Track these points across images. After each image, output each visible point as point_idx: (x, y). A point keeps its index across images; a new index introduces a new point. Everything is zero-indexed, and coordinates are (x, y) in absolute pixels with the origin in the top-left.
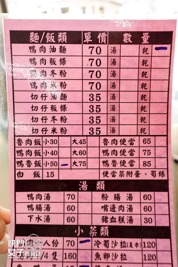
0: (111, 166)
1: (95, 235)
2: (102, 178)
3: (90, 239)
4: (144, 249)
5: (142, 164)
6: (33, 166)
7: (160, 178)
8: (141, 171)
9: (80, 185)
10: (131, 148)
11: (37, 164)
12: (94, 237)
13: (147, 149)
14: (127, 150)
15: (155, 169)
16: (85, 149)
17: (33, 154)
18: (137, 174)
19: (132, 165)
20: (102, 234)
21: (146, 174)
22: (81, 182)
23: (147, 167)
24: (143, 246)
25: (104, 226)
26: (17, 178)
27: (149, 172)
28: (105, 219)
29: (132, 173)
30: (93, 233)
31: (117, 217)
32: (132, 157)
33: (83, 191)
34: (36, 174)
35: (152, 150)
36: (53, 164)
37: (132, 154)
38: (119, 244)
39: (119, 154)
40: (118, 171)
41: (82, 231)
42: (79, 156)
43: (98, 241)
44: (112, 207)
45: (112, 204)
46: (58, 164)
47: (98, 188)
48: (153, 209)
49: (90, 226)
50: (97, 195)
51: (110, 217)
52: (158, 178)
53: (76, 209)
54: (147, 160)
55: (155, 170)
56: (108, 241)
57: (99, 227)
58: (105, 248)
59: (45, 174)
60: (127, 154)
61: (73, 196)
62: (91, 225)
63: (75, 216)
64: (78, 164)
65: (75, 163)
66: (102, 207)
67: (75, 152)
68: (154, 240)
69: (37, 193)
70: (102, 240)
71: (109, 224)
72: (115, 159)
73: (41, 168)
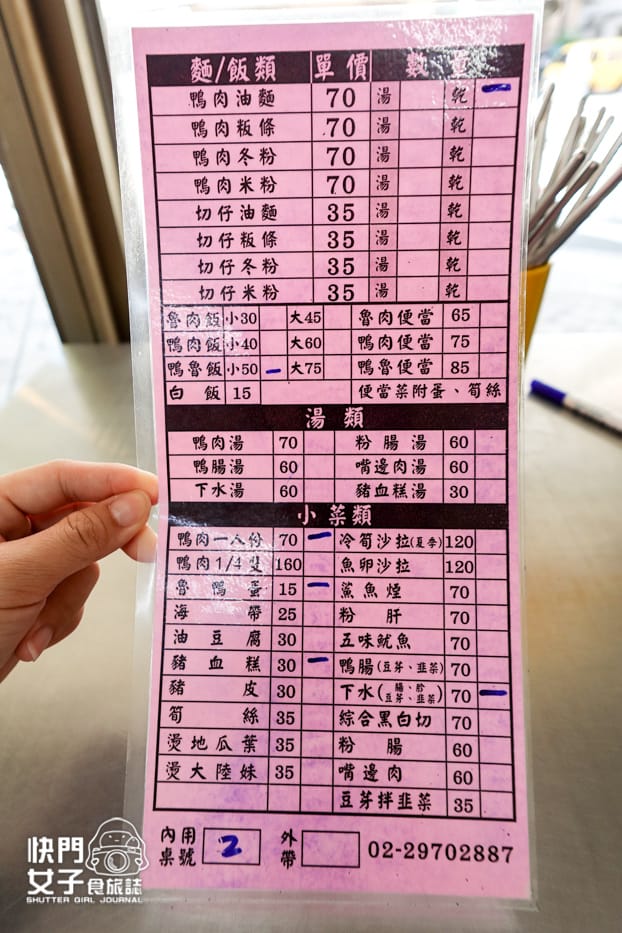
0: (377, 373)
1: (342, 523)
2: (357, 400)
3: (331, 530)
4: (447, 550)
5: (448, 367)
6: (203, 374)
7: (491, 399)
8: (445, 384)
9: (308, 416)
10: (423, 332)
11: (213, 369)
12: (340, 526)
13: (461, 333)
14: (416, 335)
15: (479, 378)
16: (319, 334)
17: (204, 348)
18: (438, 392)
19: (425, 371)
20: (356, 520)
21: (457, 391)
22: (310, 410)
23: (460, 375)
24: (446, 544)
25: (360, 504)
26: (170, 402)
27: (464, 386)
28: (363, 490)
29: (425, 388)
30: (338, 519)
31: (390, 485)
32: (425, 351)
33: (316, 429)
34: (211, 393)
35: (473, 335)
36: (248, 369)
37: (425, 346)
38: (394, 541)
39: (396, 345)
40: (393, 385)
41: (314, 515)
42: (306, 351)
43: (347, 534)
44: (379, 464)
45: (379, 458)
46: (259, 369)
47: (348, 423)
48: (471, 468)
49: (331, 505)
50: (346, 439)
51: (374, 484)
52: (484, 398)
53: (300, 469)
54: (460, 359)
55: (478, 381)
56: (370, 535)
57: (349, 508)
58: (364, 549)
59: (231, 393)
60: (415, 346)
61: (293, 440)
62: (332, 501)
63: (299, 484)
64: (303, 369)
65: (296, 367)
66: (358, 465)
67: (295, 342)
68: (471, 532)
69: (214, 434)
70: (356, 533)
71: (373, 499)
72: (386, 357)
73: (222, 378)
